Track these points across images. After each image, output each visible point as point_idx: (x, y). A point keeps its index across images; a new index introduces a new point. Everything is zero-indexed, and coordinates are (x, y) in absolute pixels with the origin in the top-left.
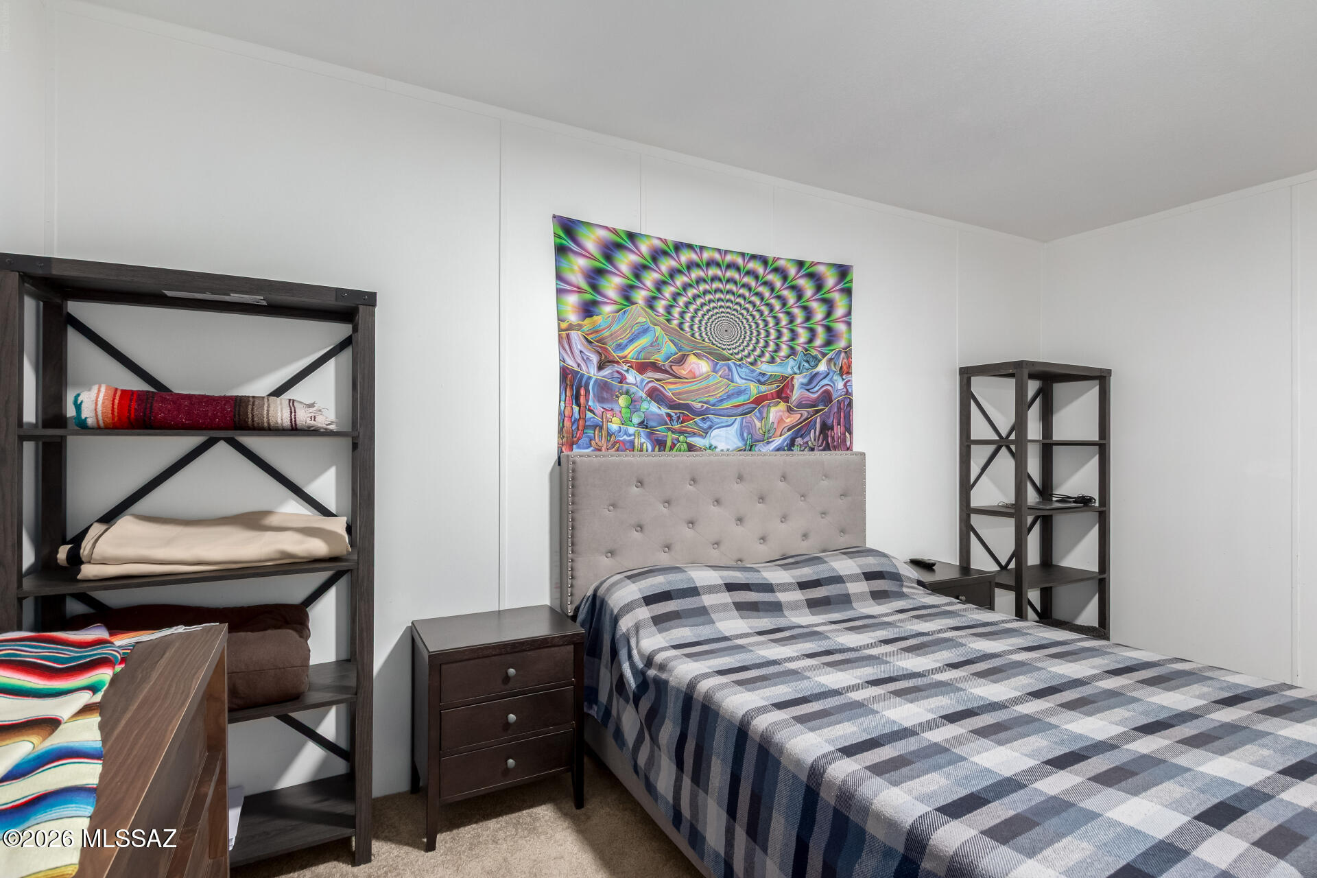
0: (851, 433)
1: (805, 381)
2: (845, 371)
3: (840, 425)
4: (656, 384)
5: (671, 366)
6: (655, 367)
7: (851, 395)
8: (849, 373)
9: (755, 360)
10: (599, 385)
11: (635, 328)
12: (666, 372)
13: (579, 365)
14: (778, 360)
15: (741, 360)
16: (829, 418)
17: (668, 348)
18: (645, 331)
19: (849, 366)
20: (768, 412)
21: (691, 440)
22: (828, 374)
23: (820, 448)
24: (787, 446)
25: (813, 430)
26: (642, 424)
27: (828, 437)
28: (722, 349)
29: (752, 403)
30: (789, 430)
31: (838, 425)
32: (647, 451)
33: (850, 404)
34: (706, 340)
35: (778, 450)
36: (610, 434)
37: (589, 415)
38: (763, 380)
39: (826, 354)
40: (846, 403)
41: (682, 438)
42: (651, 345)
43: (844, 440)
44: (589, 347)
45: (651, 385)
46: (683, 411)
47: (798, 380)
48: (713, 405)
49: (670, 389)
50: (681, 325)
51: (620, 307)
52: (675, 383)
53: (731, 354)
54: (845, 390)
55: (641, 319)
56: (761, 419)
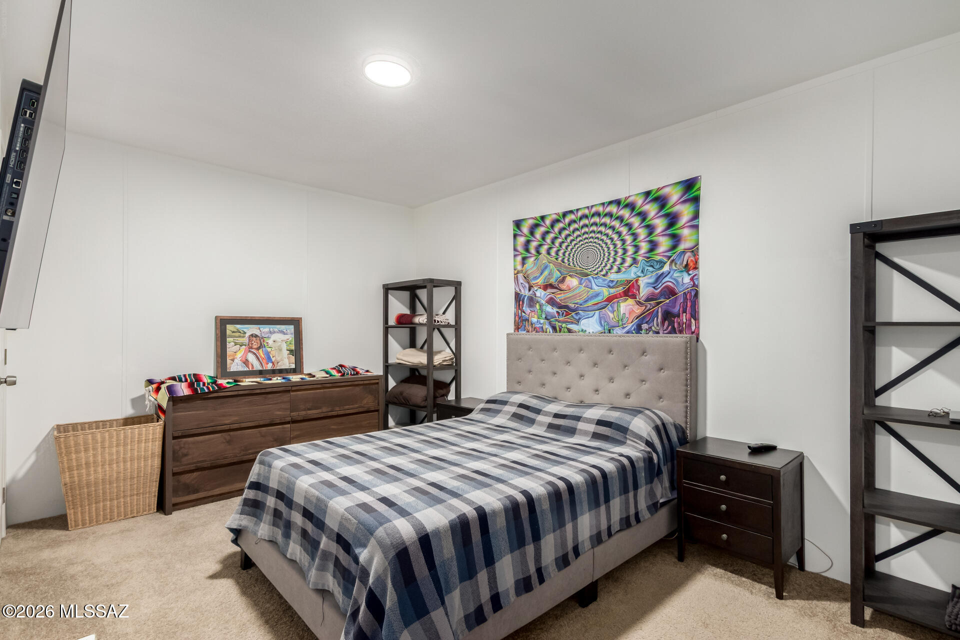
0: (697, 319)
1: (652, 280)
2: (692, 267)
3: (686, 312)
4: (552, 296)
5: (558, 285)
6: (551, 286)
7: (697, 286)
8: (696, 268)
9: (607, 273)
10: (529, 299)
11: (542, 267)
12: (556, 288)
13: (520, 290)
14: (623, 269)
15: (597, 274)
16: (674, 307)
17: (557, 274)
18: (546, 267)
19: (696, 262)
20: (619, 307)
21: (570, 326)
22: (669, 273)
23: (665, 332)
24: (634, 330)
25: (656, 318)
26: (546, 318)
27: (674, 323)
28: (586, 269)
29: (605, 301)
30: (636, 319)
31: (683, 313)
32: (550, 332)
33: (697, 295)
34: (576, 266)
35: (628, 332)
36: (532, 324)
37: (523, 314)
38: (611, 285)
39: (670, 257)
40: (693, 294)
41: (564, 325)
42: (549, 275)
43: (690, 326)
44: (525, 280)
45: (549, 296)
46: (566, 310)
47: (643, 281)
48: (581, 305)
49: (559, 297)
50: (563, 261)
51: (536, 257)
52: (561, 294)
53: (591, 272)
54: (692, 283)
55: (544, 262)
56: (613, 312)
